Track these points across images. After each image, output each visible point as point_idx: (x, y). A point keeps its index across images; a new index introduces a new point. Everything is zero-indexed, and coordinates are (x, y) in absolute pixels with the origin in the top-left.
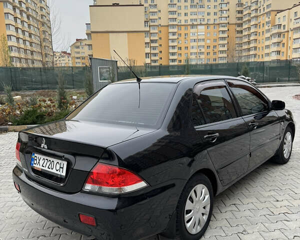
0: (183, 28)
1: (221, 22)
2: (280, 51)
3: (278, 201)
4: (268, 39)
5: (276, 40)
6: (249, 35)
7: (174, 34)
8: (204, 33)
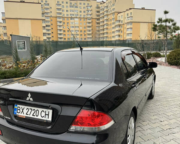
0: (66, 19)
1: (88, 17)
2: (120, 35)
3: (161, 122)
4: (113, 28)
5: (117, 29)
6: (104, 26)
7: (60, 22)
8: (78, 23)
